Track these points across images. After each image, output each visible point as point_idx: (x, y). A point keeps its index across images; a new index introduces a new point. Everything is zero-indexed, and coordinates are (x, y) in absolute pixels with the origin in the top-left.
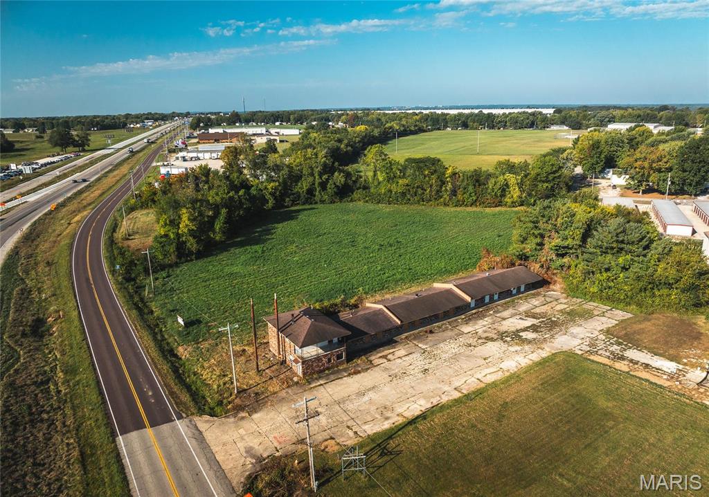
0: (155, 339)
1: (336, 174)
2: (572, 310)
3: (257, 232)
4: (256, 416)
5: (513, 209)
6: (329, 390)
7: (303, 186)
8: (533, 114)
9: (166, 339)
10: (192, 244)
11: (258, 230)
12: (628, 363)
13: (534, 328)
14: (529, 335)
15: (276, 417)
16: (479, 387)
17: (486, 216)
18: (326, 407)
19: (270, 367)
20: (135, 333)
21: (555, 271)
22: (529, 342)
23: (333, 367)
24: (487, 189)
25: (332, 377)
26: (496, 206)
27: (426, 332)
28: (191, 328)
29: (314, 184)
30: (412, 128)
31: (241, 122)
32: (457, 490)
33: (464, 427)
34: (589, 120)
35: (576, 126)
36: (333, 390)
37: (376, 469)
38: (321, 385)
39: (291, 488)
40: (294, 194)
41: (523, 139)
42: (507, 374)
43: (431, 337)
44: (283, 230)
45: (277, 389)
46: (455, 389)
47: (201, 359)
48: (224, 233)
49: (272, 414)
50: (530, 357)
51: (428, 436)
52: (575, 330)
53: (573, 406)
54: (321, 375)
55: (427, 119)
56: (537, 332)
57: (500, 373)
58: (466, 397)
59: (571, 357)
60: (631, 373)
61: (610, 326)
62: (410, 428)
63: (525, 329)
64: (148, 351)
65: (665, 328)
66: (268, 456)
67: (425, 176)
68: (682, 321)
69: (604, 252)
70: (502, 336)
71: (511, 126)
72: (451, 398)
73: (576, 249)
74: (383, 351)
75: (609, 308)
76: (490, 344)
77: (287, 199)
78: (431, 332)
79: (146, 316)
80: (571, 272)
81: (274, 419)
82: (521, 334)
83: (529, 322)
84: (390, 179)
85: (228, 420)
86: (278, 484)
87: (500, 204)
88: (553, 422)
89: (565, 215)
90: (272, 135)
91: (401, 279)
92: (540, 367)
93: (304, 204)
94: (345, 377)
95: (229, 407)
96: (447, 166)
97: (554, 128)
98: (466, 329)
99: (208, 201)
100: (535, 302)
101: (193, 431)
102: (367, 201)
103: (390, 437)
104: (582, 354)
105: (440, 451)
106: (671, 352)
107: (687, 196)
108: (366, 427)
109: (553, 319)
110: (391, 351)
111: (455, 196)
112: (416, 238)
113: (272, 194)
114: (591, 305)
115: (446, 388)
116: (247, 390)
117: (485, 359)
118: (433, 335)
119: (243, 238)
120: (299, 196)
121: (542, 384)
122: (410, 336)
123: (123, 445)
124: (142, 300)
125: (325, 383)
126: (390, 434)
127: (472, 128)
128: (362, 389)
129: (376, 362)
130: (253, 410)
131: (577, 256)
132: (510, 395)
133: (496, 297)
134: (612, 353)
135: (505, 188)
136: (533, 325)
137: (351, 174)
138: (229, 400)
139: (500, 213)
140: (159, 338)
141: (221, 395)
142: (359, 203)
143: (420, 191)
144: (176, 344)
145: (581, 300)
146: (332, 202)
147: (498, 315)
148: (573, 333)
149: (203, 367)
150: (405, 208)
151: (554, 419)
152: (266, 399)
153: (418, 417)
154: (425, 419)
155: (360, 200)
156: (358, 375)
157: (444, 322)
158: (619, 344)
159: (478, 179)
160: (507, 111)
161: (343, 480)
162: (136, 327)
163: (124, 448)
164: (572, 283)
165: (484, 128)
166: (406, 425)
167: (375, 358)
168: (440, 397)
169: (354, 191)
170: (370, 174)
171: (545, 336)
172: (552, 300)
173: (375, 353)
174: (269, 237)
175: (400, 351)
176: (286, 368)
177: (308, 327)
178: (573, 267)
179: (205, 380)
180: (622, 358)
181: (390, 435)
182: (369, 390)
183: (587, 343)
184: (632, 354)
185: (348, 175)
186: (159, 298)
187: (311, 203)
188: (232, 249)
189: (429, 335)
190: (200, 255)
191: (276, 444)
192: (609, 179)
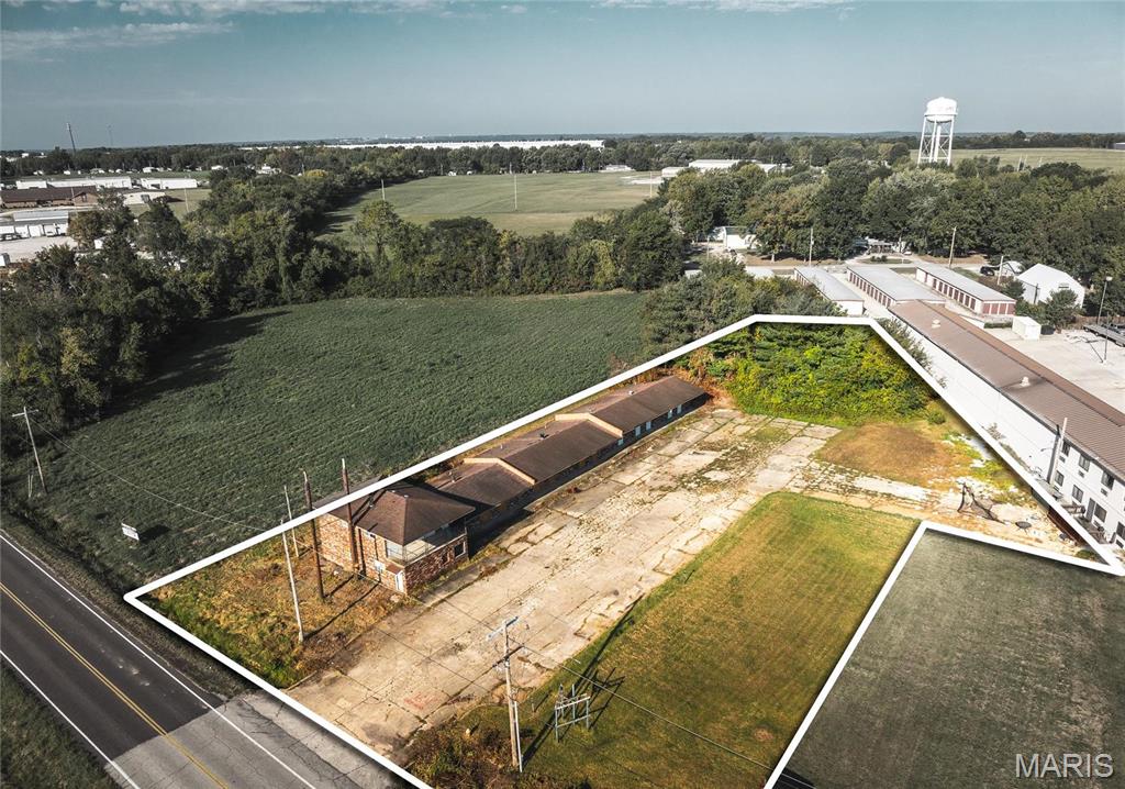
0: (92, 573)
1: (314, 251)
2: (759, 433)
3: (197, 361)
4: (354, 673)
5: (609, 292)
6: (461, 606)
7: (257, 275)
8: (577, 148)
9: (111, 570)
10: (90, 392)
11: (199, 356)
12: (864, 496)
13: (720, 465)
14: (717, 476)
15: (391, 666)
16: (686, 561)
17: (573, 306)
18: (470, 635)
19: (341, 586)
20: (44, 567)
21: (715, 379)
22: (724, 485)
23: (450, 569)
24: (566, 264)
25: (455, 585)
26: (582, 291)
27: (570, 491)
28: (153, 543)
29: (276, 271)
30: (395, 173)
31: (72, 168)
32: (730, 718)
33: (693, 623)
34: (659, 156)
35: (643, 165)
36: (468, 605)
37: (597, 713)
38: (443, 601)
39: (479, 776)
40: (243, 290)
41: (574, 187)
42: (717, 536)
43: (579, 498)
44: (246, 354)
45: (371, 620)
46: (654, 570)
47: (201, 595)
48: (139, 365)
49: (382, 665)
50: (735, 505)
51: (649, 646)
52: (776, 460)
53: (825, 566)
54: (435, 584)
55: (415, 158)
56: (727, 469)
57: (705, 536)
58: (675, 580)
59: (790, 498)
60: (875, 509)
61: (818, 448)
62: (619, 640)
63: (709, 468)
64: (89, 596)
65: (887, 443)
66: (412, 734)
67: (466, 249)
68: (902, 430)
69: (784, 346)
70: (682, 481)
71: (547, 168)
72: (654, 585)
73: (742, 344)
74: (517, 531)
75: (806, 424)
76: (670, 495)
77: (233, 300)
78: (577, 491)
79: (50, 534)
80: (740, 378)
81: (390, 671)
82: (707, 475)
83: (709, 457)
84: (408, 256)
85: (307, 689)
86: (453, 775)
87: (587, 287)
88: (810, 594)
89: (721, 296)
90: (144, 189)
91: (491, 415)
92: (756, 518)
93: (264, 306)
94: (476, 581)
95: (297, 667)
96: (500, 231)
97: (610, 169)
98: (626, 478)
99: (100, 311)
100: (704, 426)
101: (253, 720)
102: (374, 295)
103: (595, 661)
104: (802, 493)
105: (677, 667)
106: (910, 473)
107: (832, 260)
108: (550, 653)
109: (740, 448)
110: (530, 528)
111: (518, 277)
112: (482, 348)
113: (207, 292)
114: (780, 423)
115: (640, 571)
116: (316, 632)
117: (674, 519)
118: (581, 494)
119: (176, 374)
120: (254, 294)
121: (770, 543)
122: (548, 501)
123: (126, 777)
124: (24, 505)
125: (449, 597)
126: (593, 658)
127: (490, 172)
128: (514, 595)
129: (514, 549)
130: (345, 664)
131: (744, 355)
132: (734, 564)
133: (648, 426)
134: (838, 485)
135: (593, 261)
136: (717, 460)
137: (338, 250)
138: (294, 654)
139: (591, 301)
140: (98, 569)
141: (272, 649)
142: (360, 298)
143: (461, 274)
144: (137, 575)
145: (764, 417)
146: (313, 300)
147: (662, 452)
148: (774, 465)
149: (211, 607)
150: (441, 302)
151: (809, 588)
152: (360, 641)
153: (621, 623)
154: (633, 623)
155: (360, 294)
156: (496, 574)
157: (590, 472)
158: (842, 472)
159: (550, 249)
160: (538, 145)
161: (556, 742)
162: (40, 556)
163: (130, 781)
164: (743, 394)
165: (508, 171)
166: (610, 638)
167: (509, 542)
168: (638, 586)
169: (348, 279)
170: (371, 250)
171: (741, 474)
172: (725, 421)
173: (504, 535)
174: (225, 366)
175: (543, 527)
176: (370, 583)
177: (404, 509)
178: (741, 369)
179: (228, 629)
180: (854, 490)
181: (592, 656)
182: (525, 595)
183: (801, 476)
184: (862, 482)
185: (334, 252)
186: (57, 496)
187: (276, 304)
188: (164, 394)
189: (576, 496)
190: (108, 411)
191: (415, 711)
192: (722, 241)
